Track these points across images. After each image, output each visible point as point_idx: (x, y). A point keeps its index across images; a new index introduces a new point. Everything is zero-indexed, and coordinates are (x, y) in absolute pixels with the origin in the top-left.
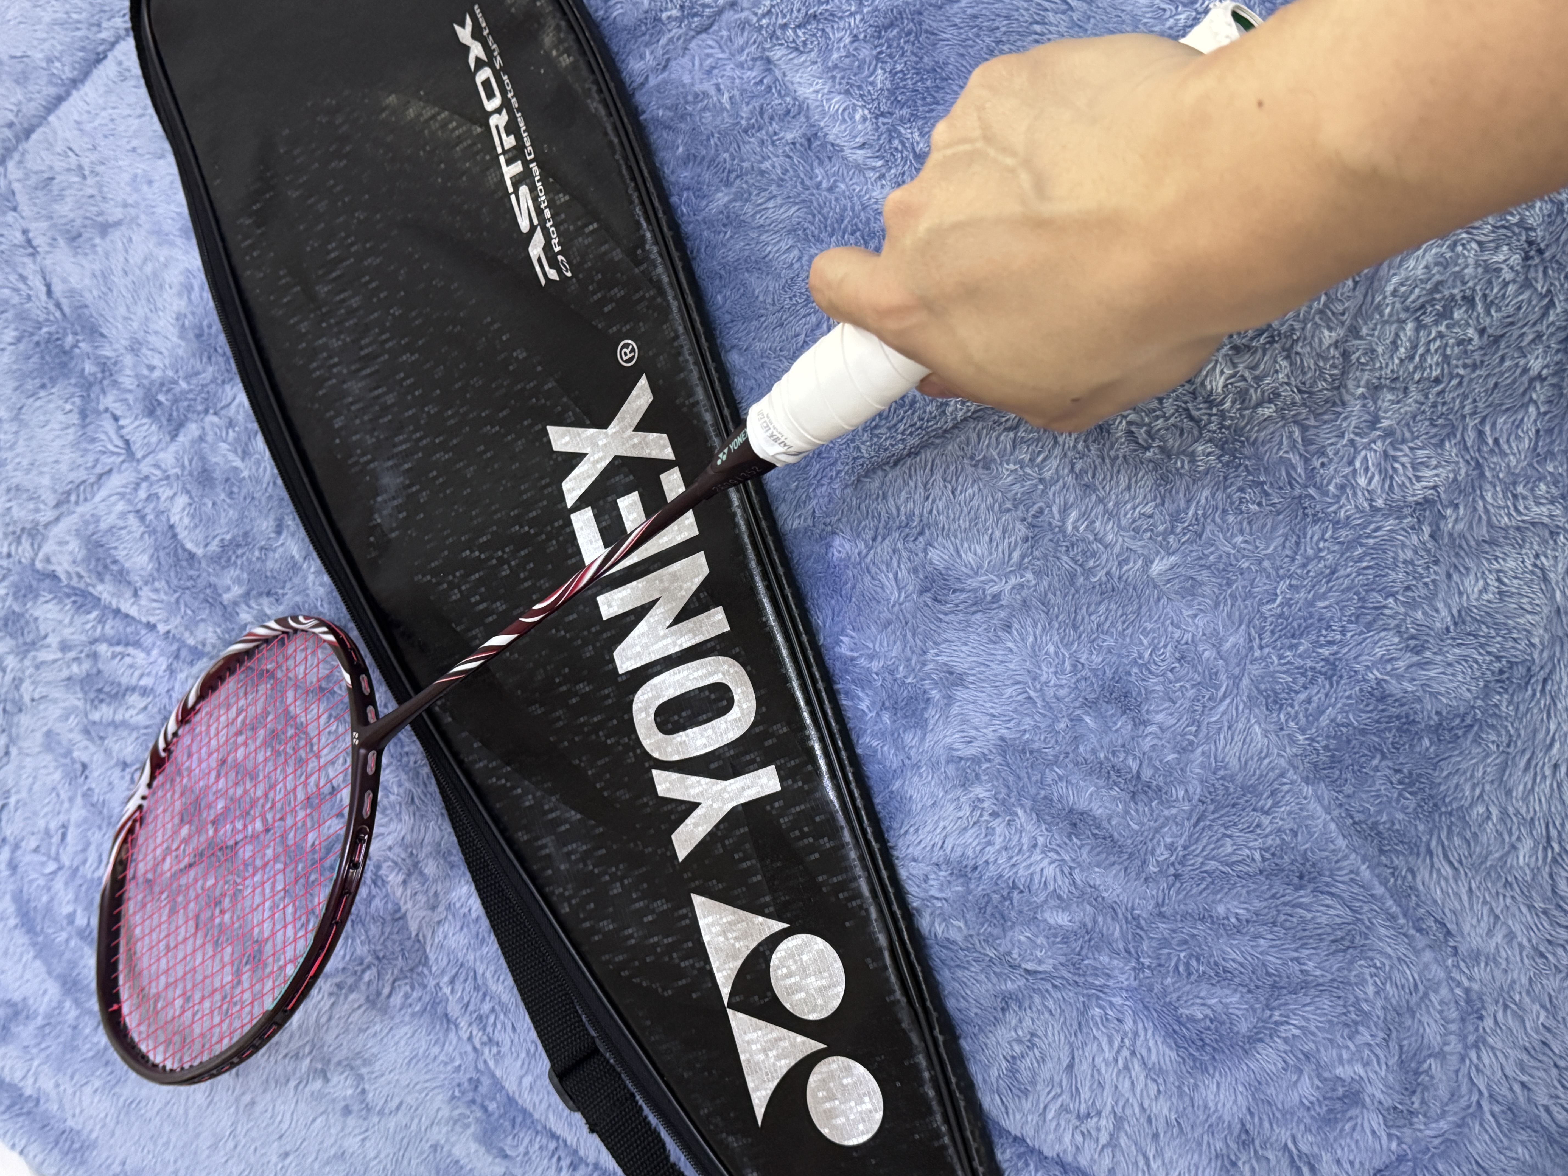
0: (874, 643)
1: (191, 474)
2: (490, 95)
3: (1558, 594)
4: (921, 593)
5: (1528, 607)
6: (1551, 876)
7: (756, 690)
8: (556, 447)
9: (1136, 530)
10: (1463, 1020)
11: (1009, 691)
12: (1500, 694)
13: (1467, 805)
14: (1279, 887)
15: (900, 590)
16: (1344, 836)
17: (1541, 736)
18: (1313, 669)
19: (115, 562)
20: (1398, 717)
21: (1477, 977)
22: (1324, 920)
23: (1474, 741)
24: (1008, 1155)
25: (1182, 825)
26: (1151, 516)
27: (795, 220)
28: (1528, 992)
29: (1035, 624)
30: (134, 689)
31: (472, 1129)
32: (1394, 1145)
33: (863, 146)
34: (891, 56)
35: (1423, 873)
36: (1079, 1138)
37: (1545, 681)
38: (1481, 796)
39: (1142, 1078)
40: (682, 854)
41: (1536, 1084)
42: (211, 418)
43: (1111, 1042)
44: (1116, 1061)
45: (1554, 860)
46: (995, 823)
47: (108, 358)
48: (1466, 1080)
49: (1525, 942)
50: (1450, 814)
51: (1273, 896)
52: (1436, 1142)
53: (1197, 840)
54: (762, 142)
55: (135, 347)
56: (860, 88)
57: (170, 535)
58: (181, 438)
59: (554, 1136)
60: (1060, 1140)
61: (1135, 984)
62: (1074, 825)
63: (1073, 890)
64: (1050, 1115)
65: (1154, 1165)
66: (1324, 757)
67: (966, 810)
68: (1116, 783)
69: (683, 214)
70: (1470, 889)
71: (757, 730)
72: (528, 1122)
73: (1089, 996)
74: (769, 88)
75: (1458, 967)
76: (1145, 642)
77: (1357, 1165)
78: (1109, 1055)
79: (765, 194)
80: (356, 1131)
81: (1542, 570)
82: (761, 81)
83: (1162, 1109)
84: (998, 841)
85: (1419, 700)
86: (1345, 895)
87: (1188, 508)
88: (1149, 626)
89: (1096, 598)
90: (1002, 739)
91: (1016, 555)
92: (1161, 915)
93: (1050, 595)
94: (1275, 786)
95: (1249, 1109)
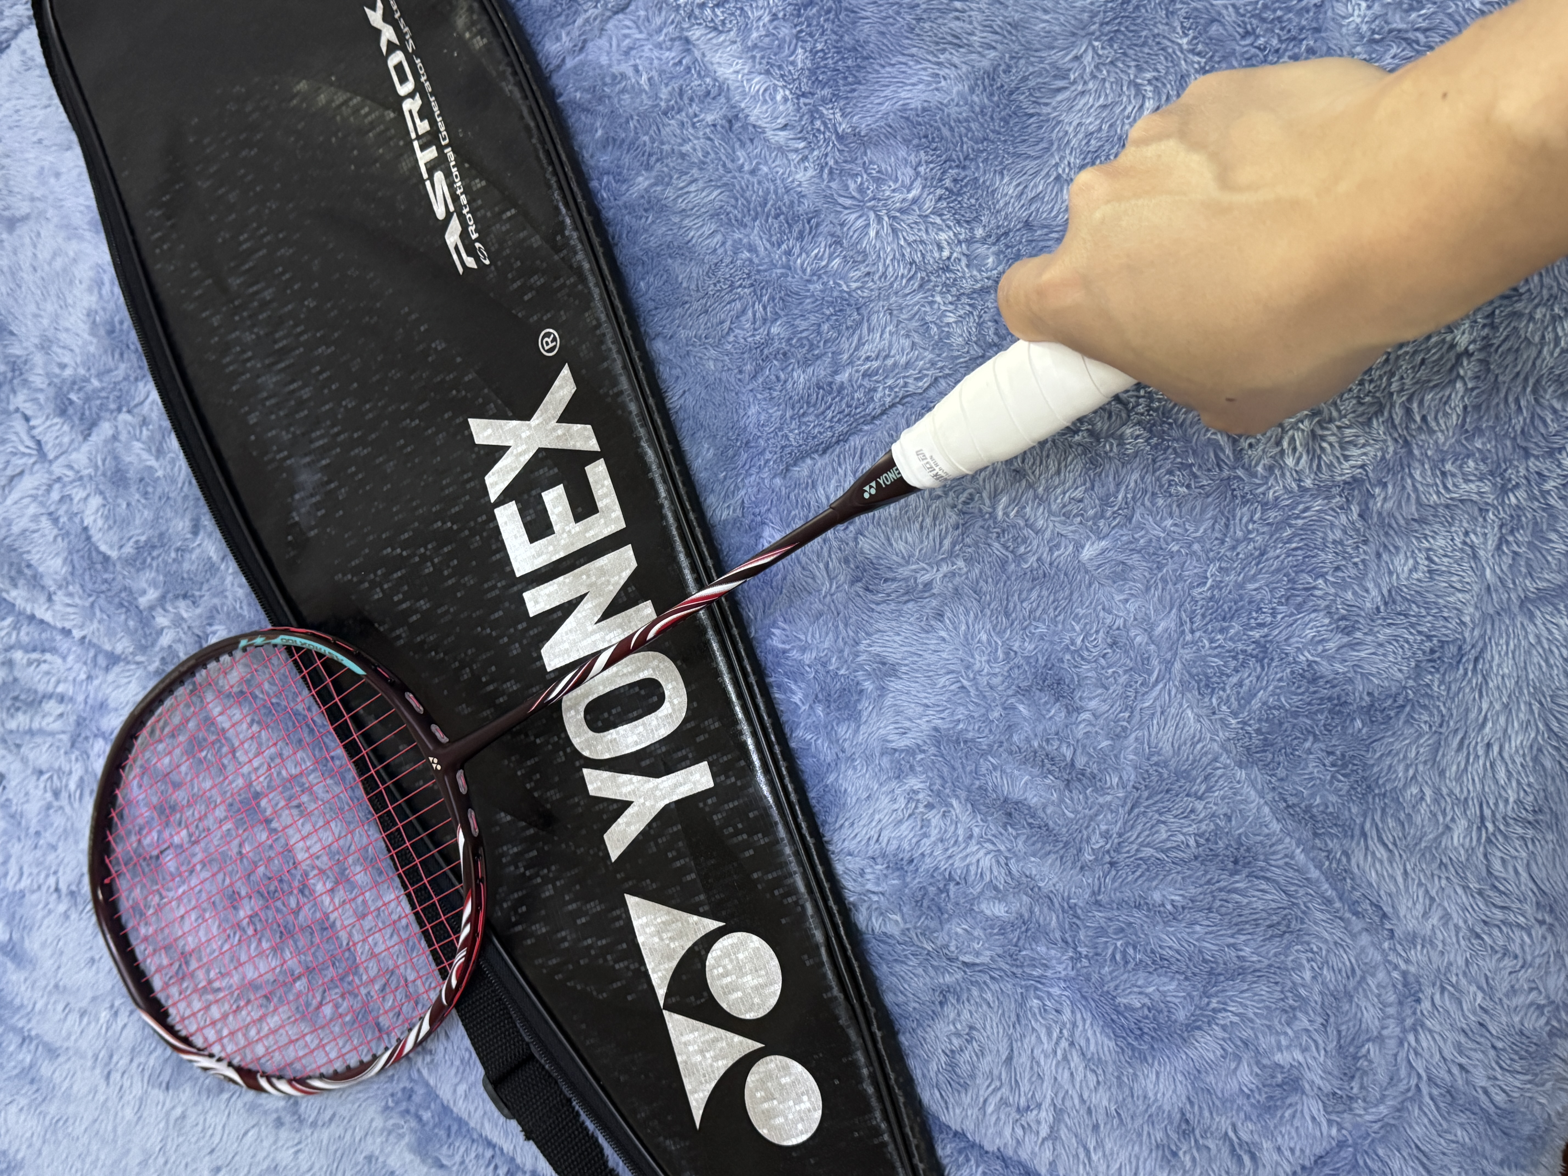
0: (805, 634)
1: (104, 474)
2: (403, 80)
3: (1488, 572)
4: (852, 583)
5: (1458, 586)
6: (1485, 856)
7: (687, 685)
8: (479, 439)
9: (1067, 515)
10: (1401, 1003)
11: (942, 681)
12: (1431, 673)
13: (1401, 785)
14: (1214, 873)
15: (831, 580)
16: (1278, 820)
17: (1472, 715)
18: (1244, 652)
19: (29, 566)
20: (1330, 699)
21: (1413, 959)
22: (1259, 905)
23: (1407, 722)
24: (948, 1151)
25: (1117, 812)
26: (1081, 501)
27: (717, 204)
28: (1464, 973)
29: (967, 613)
30: (50, 696)
31: (407, 1139)
32: (1334, 1131)
33: (785, 127)
34: (811, 35)
35: (1358, 856)
36: (1019, 1132)
37: (1476, 660)
38: (1414, 777)
39: (1081, 1069)
40: (614, 855)
41: (1475, 1066)
42: (124, 417)
43: (1049, 1034)
44: (1055, 1052)
45: (1489, 841)
46: (930, 815)
47: (19, 357)
48: (1404, 1064)
49: (1461, 923)
50: (1384, 795)
51: (1208, 882)
52: (1376, 1126)
53: (1132, 827)
54: (682, 124)
55: (46, 345)
56: (780, 67)
57: (83, 537)
58: (94, 438)
59: (490, 1144)
60: (1000, 1134)
61: (1073, 974)
62: (1010, 815)
63: (1009, 880)
64: (990, 1109)
65: (1094, 1158)
66: (1256, 740)
67: (902, 802)
68: (1050, 772)
69: (603, 200)
70: (1405, 872)
71: (689, 726)
72: (464, 1130)
73: (1027, 988)
74: (688, 69)
75: (1395, 950)
76: (1077, 628)
77: (1298, 1153)
78: (1047, 1046)
79: (687, 178)
80: (290, 1144)
81: (1472, 547)
82: (680, 62)
83: (1102, 1100)
84: (934, 833)
85: (1351, 681)
86: (1281, 880)
87: (1118, 491)
88: (1081, 612)
89: (1027, 585)
90: (936, 729)
91: (947, 543)
92: (1098, 903)
93: (982, 583)
94: (1209, 770)
95: (1188, 1098)
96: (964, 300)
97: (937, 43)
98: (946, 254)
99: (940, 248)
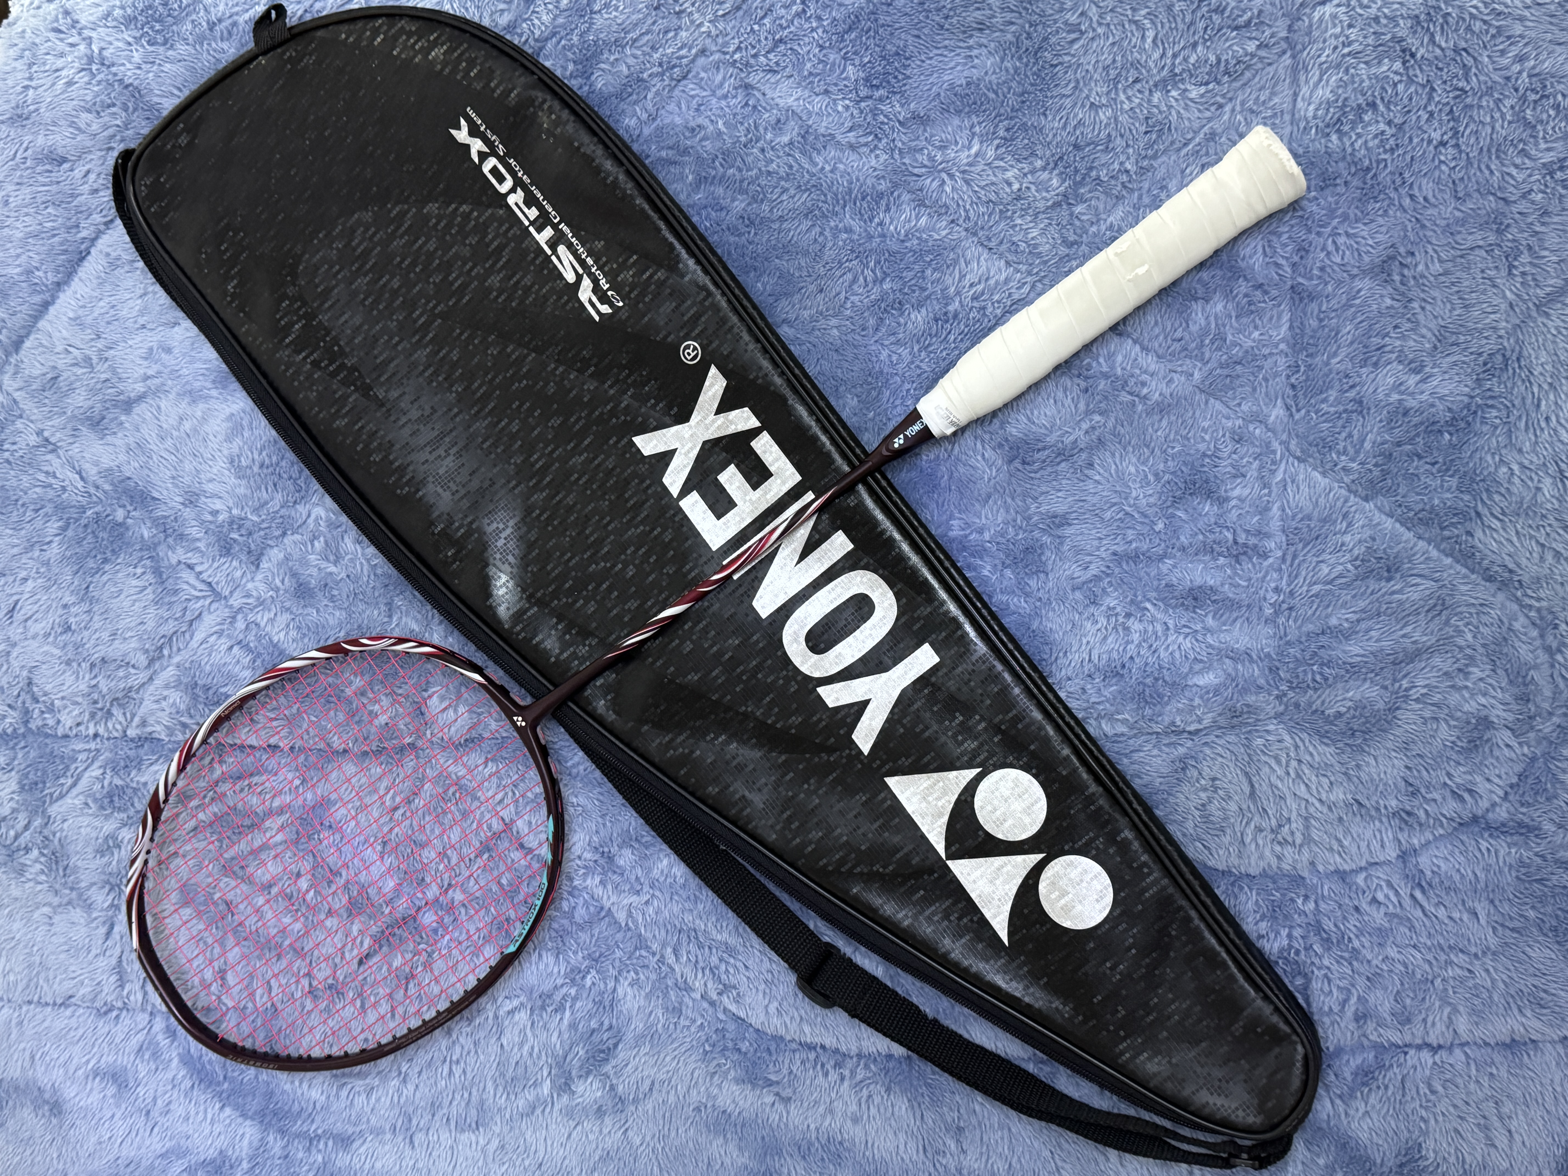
0: (980, 517)
1: (286, 591)
2: (501, 179)
3: (1508, 293)
4: (1010, 462)
5: (1489, 310)
7: (891, 587)
8: (646, 452)
9: (1172, 354)
10: (1542, 636)
11: (1108, 515)
12: (1489, 379)
13: (1492, 469)
14: (1373, 585)
15: (990, 467)
16: (1408, 529)
17: (1529, 401)
18: (1345, 411)
20: (1422, 423)
21: (1543, 597)
22: (1416, 596)
23: (1482, 422)
24: (1223, 887)
25: (1280, 570)
26: (1181, 340)
27: (809, 204)
29: (1113, 455)
30: (269, 813)
31: (731, 1075)
32: (1525, 750)
33: (851, 129)
34: (856, 53)
35: (1479, 534)
36: (1278, 848)
37: (1518, 359)
38: (1501, 460)
39: (1314, 778)
40: (866, 748)
42: (292, 538)
43: (1279, 762)
44: (1288, 774)
46: (1130, 623)
47: (166, 517)
48: (1559, 681)
50: (1483, 480)
51: (1372, 593)
52: (1555, 735)
53: (1296, 577)
54: (763, 150)
55: (192, 499)
56: (836, 85)
58: (264, 565)
59: (811, 1047)
60: (1261, 857)
61: (1281, 708)
62: (1195, 599)
63: (1211, 651)
64: (1248, 840)
65: (1346, 843)
66: (1376, 472)
67: (1103, 621)
68: (1219, 554)
69: (706, 228)
70: (1517, 533)
71: (903, 620)
72: (782, 1046)
73: (1250, 732)
74: (755, 107)
75: (1527, 595)
76: (1207, 437)
77: (1504, 777)
78: (1280, 772)
79: (778, 190)
81: (1490, 279)
82: (747, 104)
83: (1338, 795)
84: (1136, 637)
85: (1432, 405)
86: (1426, 572)
87: (1210, 322)
88: (1206, 424)
89: (1156, 418)
90: (1115, 554)
91: (1081, 405)
92: (1288, 643)
93: (1119, 427)
94: (1345, 510)
95: (1407, 767)
96: (1041, 216)
97: (964, 32)
98: (1016, 186)
99: (1010, 184)
